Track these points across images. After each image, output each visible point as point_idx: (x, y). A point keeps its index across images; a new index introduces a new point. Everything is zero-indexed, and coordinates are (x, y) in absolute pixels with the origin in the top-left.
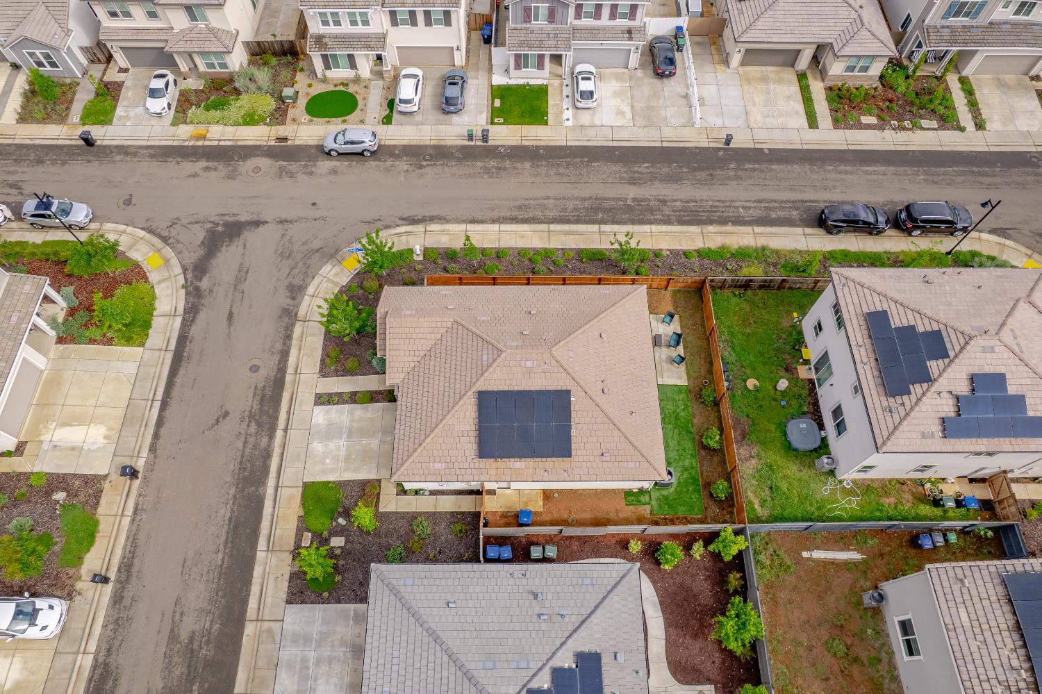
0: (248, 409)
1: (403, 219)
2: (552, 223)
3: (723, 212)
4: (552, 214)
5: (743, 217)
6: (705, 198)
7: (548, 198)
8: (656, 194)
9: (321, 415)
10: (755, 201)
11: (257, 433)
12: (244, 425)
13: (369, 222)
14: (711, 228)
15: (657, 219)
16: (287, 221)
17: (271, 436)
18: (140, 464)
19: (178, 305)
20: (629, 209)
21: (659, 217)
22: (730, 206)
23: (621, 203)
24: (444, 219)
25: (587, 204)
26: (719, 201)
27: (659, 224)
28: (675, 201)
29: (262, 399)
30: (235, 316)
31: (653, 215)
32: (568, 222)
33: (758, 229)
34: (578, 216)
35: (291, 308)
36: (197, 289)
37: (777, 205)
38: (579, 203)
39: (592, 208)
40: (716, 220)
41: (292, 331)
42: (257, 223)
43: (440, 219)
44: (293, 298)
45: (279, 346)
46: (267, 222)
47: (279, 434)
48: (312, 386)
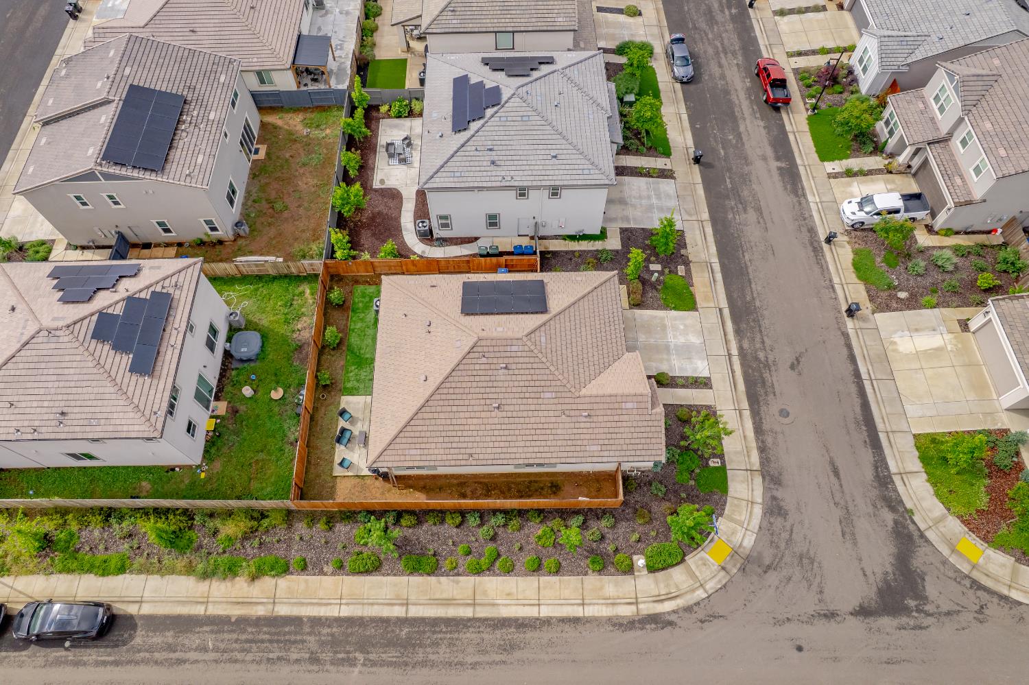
0: (773, 373)
1: (671, 623)
2: (469, 620)
3: (236, 641)
4: (469, 635)
5: (212, 632)
6: (254, 667)
7: (474, 666)
8: (321, 675)
9: (700, 368)
10: (184, 661)
11: (756, 351)
12: (771, 358)
13: (715, 617)
14: (260, 611)
15: (329, 626)
16: (825, 615)
17: (741, 349)
18: (850, 324)
19: (904, 487)
20: (363, 646)
21: (326, 631)
22: (224, 651)
23: (372, 656)
24: (614, 625)
25: (420, 656)
26: (236, 661)
27: (327, 619)
28: (297, 661)
29: (764, 382)
30: (831, 475)
31: (332, 635)
32: (448, 622)
33: (199, 610)
34: (434, 632)
35: (772, 486)
36: (893, 509)
37: (157, 655)
38: (432, 657)
39: (414, 646)
40: (250, 625)
41: (761, 458)
42: (863, 612)
43: (621, 625)
44: (774, 498)
45: (769, 440)
46: (852, 614)
47: (735, 352)
48: (718, 398)
